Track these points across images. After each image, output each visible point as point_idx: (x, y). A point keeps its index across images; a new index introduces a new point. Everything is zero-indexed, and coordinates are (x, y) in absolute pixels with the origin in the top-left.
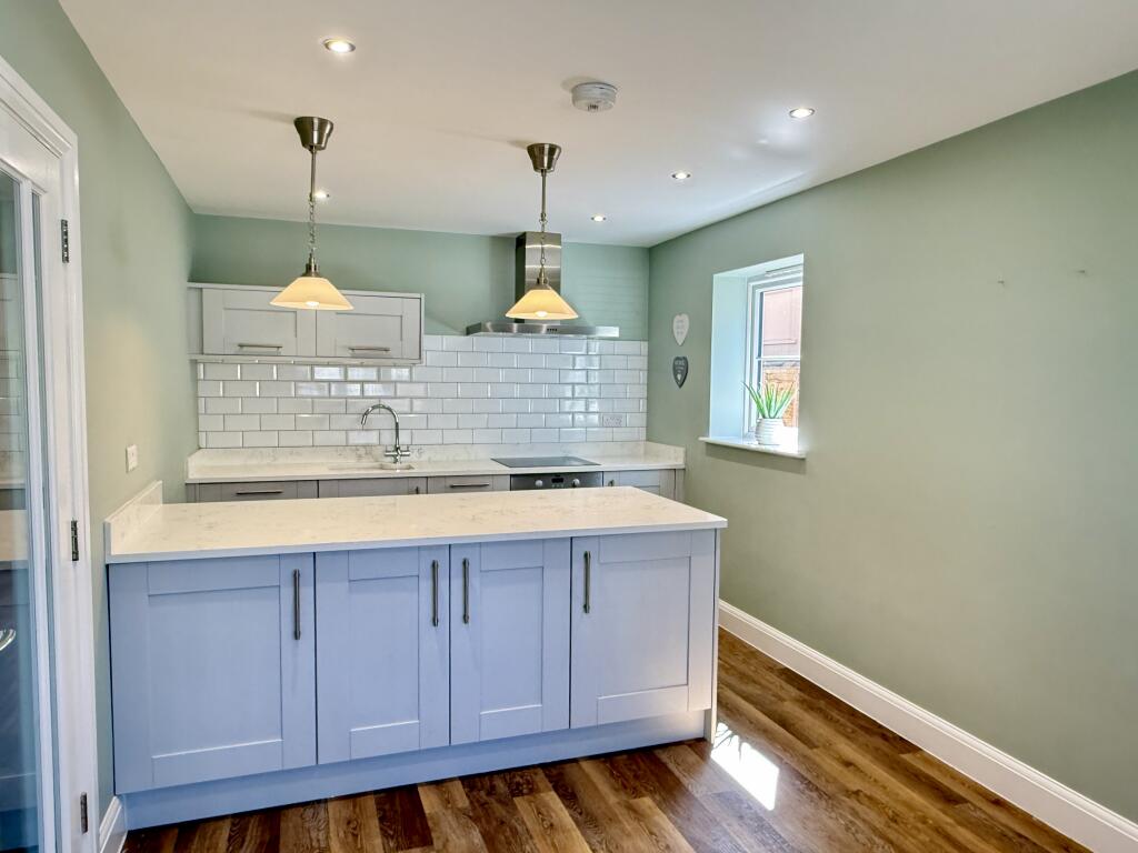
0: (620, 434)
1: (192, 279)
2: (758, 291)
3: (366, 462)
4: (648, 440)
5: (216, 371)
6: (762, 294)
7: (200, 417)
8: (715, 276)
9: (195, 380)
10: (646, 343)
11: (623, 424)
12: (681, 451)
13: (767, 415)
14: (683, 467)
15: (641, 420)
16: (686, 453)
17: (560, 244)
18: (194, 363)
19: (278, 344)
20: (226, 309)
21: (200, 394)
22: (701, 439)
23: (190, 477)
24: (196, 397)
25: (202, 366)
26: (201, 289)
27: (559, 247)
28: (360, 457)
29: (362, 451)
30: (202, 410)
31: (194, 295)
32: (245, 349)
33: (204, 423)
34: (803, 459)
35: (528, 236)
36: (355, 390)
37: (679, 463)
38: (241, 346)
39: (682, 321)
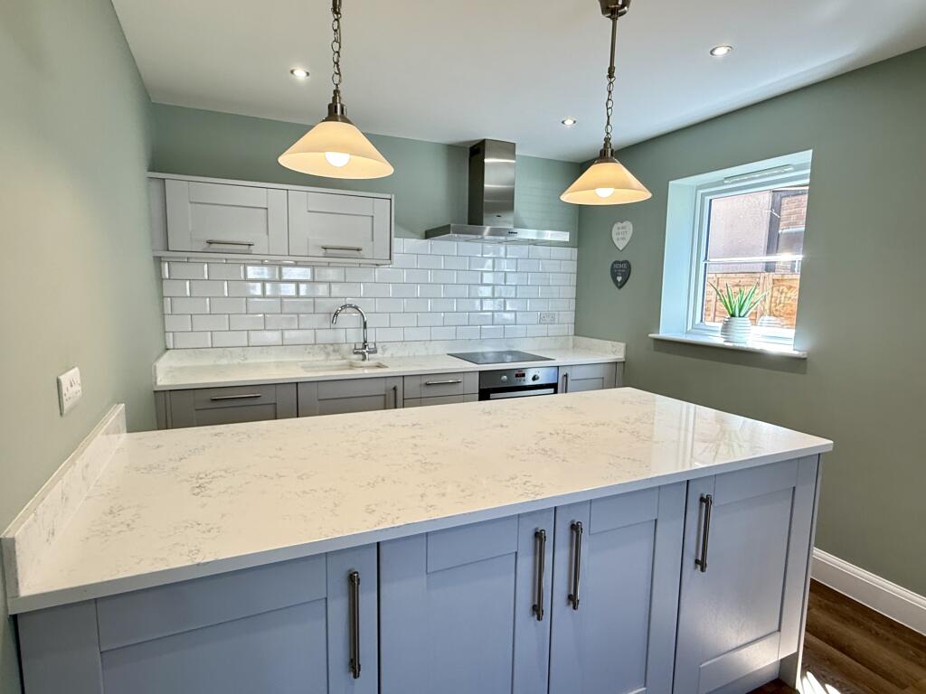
0: (553, 330)
1: (152, 169)
2: (708, 198)
3: (335, 360)
4: (575, 335)
5: (182, 270)
6: (711, 200)
7: (167, 317)
8: (671, 182)
9: (160, 279)
10: (576, 249)
11: (556, 321)
12: (622, 346)
13: (737, 315)
14: (623, 360)
15: (570, 317)
16: (627, 347)
17: (514, 158)
18: (158, 260)
19: (249, 241)
20: (191, 203)
21: (165, 294)
22: (650, 335)
23: (159, 383)
24: (162, 297)
25: (166, 265)
26: (164, 179)
27: (514, 161)
28: (328, 354)
29: (330, 348)
30: (168, 310)
31: (156, 186)
32: (213, 246)
33: (171, 323)
34: (805, 359)
35: (486, 142)
36: (322, 290)
37: (620, 356)
38: (210, 243)
39: (623, 228)
